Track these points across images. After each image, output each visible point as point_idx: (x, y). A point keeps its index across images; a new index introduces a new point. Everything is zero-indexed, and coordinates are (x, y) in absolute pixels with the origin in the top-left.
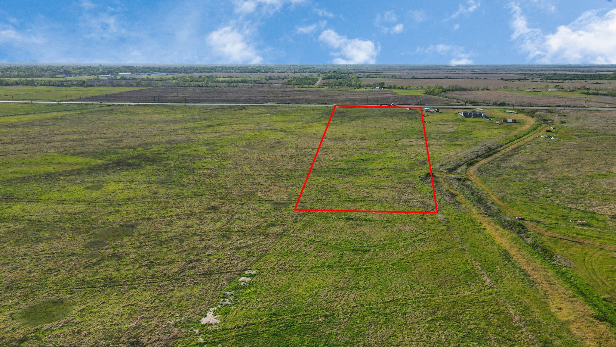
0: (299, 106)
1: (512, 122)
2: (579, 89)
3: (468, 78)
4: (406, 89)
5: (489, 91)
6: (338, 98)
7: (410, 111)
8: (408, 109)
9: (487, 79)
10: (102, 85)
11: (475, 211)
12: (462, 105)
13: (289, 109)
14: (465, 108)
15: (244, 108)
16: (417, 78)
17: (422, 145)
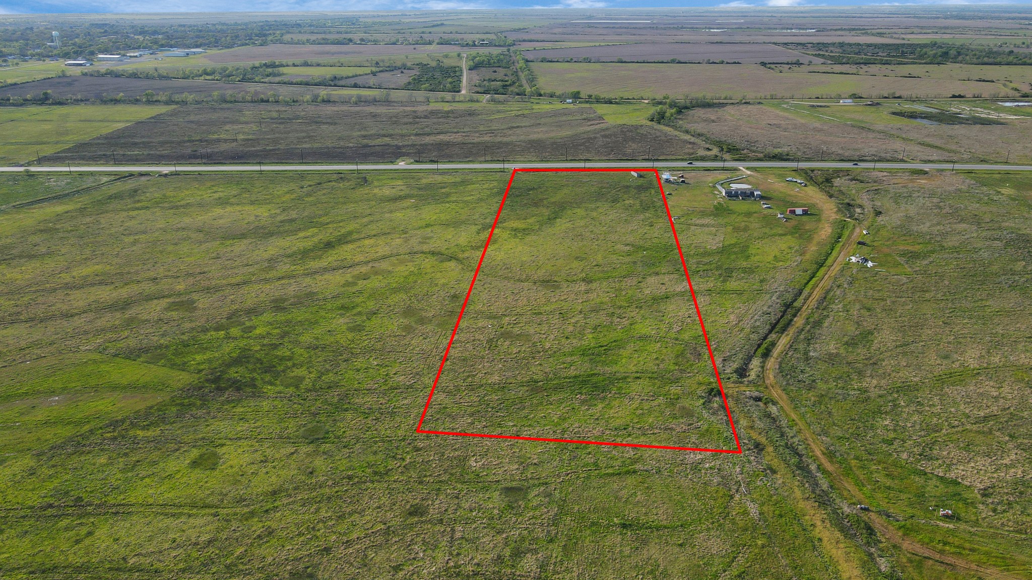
0: (456, 171)
1: (803, 215)
2: (886, 98)
3: (709, 63)
4: (616, 103)
5: (750, 106)
6: (514, 138)
7: (641, 181)
8: (634, 174)
9: (738, 63)
10: (82, 100)
11: (798, 493)
12: (715, 158)
13: (439, 178)
14: (724, 169)
15: (365, 180)
16: (625, 62)
17: (682, 294)
